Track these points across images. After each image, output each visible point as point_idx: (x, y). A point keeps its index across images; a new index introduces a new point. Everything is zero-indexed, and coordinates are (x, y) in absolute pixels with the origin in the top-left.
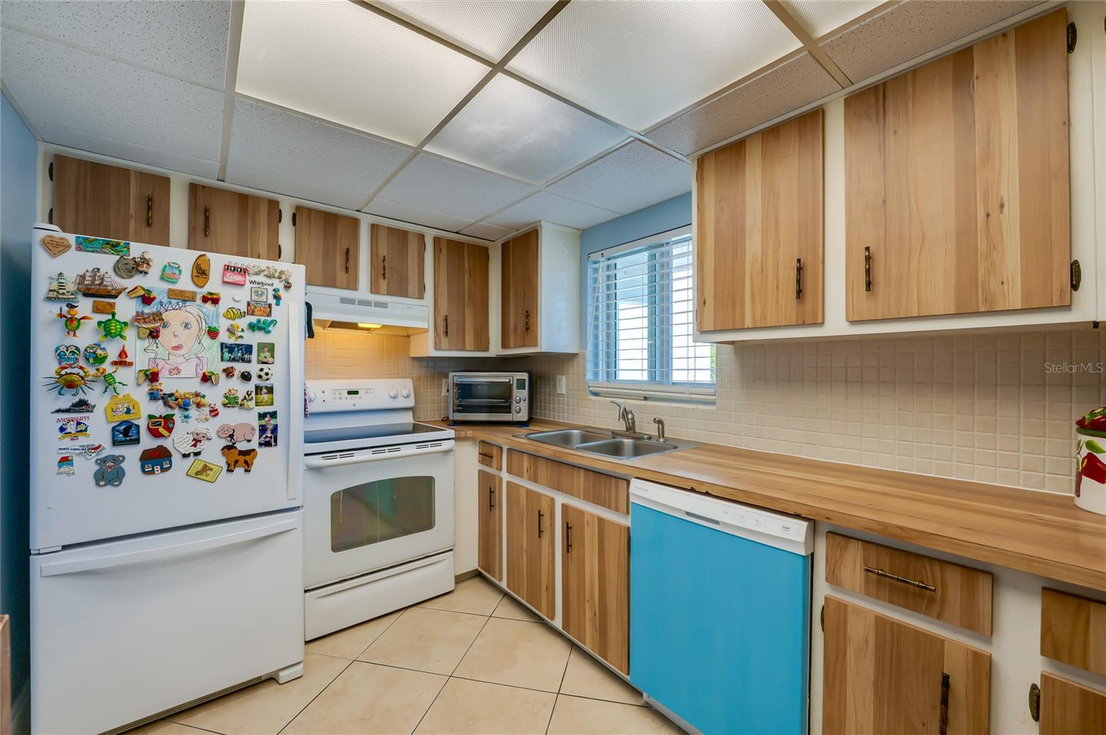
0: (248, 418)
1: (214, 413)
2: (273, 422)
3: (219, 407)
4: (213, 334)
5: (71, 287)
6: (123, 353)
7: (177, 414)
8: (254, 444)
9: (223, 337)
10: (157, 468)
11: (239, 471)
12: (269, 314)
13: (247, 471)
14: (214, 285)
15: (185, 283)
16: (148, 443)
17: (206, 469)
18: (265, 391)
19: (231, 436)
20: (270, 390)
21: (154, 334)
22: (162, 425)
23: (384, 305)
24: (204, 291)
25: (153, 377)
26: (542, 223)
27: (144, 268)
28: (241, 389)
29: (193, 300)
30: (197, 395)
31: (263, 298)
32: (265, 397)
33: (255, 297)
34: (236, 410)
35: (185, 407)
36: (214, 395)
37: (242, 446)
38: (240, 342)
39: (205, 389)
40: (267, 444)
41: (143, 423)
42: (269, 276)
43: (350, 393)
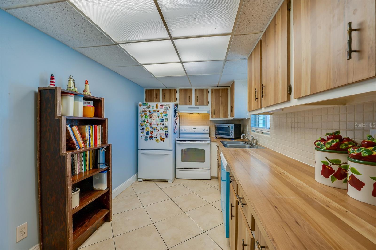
0: (163, 132)
1: (159, 131)
2: (167, 133)
3: (159, 130)
4: (158, 117)
5: (142, 111)
6: (147, 121)
7: (154, 130)
8: (164, 137)
9: (160, 118)
10: (151, 139)
11: (162, 141)
12: (167, 113)
13: (163, 141)
14: (159, 109)
15: (155, 109)
16: (150, 135)
17: (157, 140)
18: (166, 127)
19: (161, 135)
20: (167, 127)
21: (151, 118)
22: (152, 132)
23: (198, 108)
24: (157, 110)
25: (151, 124)
26: (234, 80)
27: (150, 107)
28: (163, 127)
29: (156, 112)
30: (156, 127)
31: (166, 110)
32: (166, 128)
33: (165, 110)
34: (162, 130)
35: (155, 129)
36: (159, 128)
37: (163, 137)
38: (162, 118)
39: (157, 127)
40: (166, 137)
41: (150, 132)
42: (167, 106)
43: (193, 129)
